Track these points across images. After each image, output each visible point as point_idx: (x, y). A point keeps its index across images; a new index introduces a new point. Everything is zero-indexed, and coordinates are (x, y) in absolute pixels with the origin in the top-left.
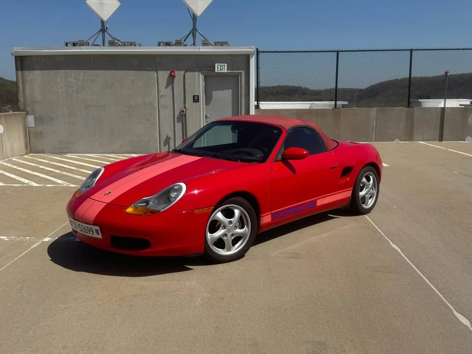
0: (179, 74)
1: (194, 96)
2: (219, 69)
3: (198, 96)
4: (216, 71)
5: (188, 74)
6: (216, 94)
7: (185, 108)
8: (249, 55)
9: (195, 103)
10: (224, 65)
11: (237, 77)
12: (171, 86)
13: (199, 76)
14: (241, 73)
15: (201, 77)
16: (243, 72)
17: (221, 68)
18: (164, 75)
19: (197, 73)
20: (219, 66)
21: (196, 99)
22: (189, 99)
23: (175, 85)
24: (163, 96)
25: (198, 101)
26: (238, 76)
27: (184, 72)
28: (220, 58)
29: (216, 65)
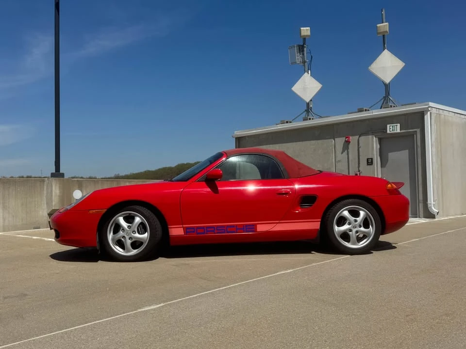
0: (353, 139)
1: (368, 159)
2: (391, 130)
3: (372, 159)
4: (388, 132)
5: (362, 138)
6: (392, 156)
7: (359, 171)
8: (423, 112)
9: (369, 166)
10: (396, 125)
11: (412, 136)
12: (346, 151)
13: (373, 138)
14: (416, 131)
15: (375, 140)
16: (418, 130)
17: (394, 129)
18: (340, 141)
19: (370, 136)
20: (391, 127)
21: (370, 162)
22: (363, 162)
23: (350, 150)
24: (339, 161)
25: (372, 164)
26: (414, 135)
27: (358, 137)
28: (392, 119)
29: (388, 126)
